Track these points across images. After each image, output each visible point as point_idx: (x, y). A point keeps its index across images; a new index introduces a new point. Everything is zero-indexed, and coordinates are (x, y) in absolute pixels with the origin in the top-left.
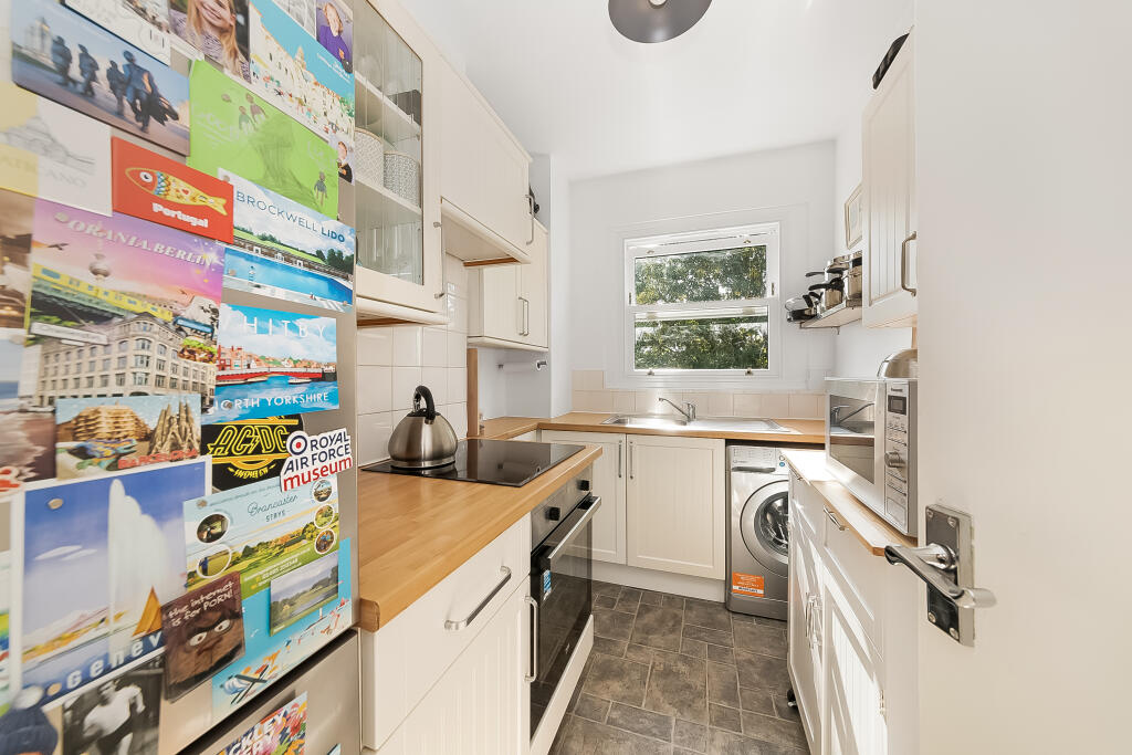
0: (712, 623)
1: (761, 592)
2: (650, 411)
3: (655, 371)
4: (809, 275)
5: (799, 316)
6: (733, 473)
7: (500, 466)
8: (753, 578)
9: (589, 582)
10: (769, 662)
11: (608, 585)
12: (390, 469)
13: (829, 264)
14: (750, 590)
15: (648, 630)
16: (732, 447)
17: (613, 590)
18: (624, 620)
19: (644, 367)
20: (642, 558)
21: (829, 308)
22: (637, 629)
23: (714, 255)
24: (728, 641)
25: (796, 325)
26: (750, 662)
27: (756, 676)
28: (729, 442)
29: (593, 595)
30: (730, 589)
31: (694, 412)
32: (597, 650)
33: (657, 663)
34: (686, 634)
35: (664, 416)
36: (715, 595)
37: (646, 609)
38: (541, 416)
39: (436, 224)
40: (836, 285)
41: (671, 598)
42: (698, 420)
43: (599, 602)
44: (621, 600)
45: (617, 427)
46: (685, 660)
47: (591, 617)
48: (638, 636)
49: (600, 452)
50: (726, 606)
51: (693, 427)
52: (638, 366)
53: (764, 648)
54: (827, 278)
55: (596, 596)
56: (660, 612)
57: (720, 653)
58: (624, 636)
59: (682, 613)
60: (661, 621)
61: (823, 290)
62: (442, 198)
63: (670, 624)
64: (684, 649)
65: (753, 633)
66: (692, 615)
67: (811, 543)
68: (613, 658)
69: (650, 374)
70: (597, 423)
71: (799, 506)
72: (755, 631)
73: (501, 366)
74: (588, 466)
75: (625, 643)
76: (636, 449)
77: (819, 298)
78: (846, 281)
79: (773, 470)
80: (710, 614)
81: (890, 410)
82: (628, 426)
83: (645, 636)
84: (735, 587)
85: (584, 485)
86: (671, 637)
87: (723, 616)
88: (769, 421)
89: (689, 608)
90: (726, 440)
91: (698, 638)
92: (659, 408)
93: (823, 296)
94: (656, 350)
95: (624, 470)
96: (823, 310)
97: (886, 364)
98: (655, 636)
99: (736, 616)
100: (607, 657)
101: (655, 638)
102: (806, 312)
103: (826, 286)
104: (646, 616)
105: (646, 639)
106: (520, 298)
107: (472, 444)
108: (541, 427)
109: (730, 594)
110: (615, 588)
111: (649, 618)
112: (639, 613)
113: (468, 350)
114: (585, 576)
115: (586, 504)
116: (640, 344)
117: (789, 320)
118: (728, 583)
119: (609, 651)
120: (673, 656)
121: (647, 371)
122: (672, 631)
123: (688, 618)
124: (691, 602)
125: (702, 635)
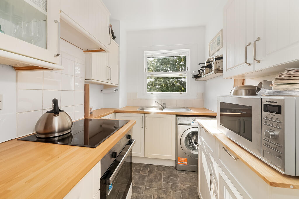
0: (172, 175)
1: (186, 163)
2: (152, 105)
3: (153, 93)
4: (199, 64)
5: (196, 77)
6: (178, 125)
7: (101, 126)
8: (184, 159)
9: (131, 163)
10: (191, 189)
11: (138, 164)
12: (36, 139)
13: (206, 60)
14: (183, 162)
15: (151, 181)
16: (178, 117)
17: (140, 166)
18: (143, 178)
19: (150, 91)
20: (149, 154)
21: (206, 74)
22: (148, 181)
23: (171, 58)
24: (177, 182)
25: (194, 79)
26: (185, 189)
27: (187, 195)
28: (177, 116)
29: (132, 168)
30: (177, 163)
31: (165, 105)
32: (134, 193)
33: (155, 195)
34: (164, 181)
35: (156, 107)
36: (172, 164)
37: (151, 172)
38: (116, 108)
39: (56, 21)
40: (209, 66)
41: (159, 167)
42: (167, 108)
43: (135, 171)
44: (142, 169)
45: (141, 111)
46: (165, 192)
47: (132, 183)
48: (148, 184)
49: (135, 122)
50: (175, 168)
51: (165, 111)
52: (148, 91)
53: (188, 183)
54: (206, 65)
55: (133, 169)
56: (155, 173)
57: (175, 187)
58: (143, 184)
59: (162, 172)
60: (156, 176)
61: (205, 68)
62: (60, 11)
63: (159, 177)
64: (164, 188)
65: (184, 177)
66: (165, 173)
67: (210, 155)
68: (140, 195)
69: (152, 94)
70: (135, 110)
71: (203, 139)
72: (185, 176)
73: (102, 91)
74: (131, 129)
75: (144, 187)
76: (148, 119)
77: (203, 71)
78: (213, 65)
79: (190, 124)
80: (171, 171)
81: (264, 111)
82: (145, 111)
83: (150, 183)
84: (179, 162)
85: (129, 136)
86: (159, 182)
87: (175, 172)
88: (187, 108)
89: (164, 170)
90: (176, 115)
91: (168, 182)
92: (154, 104)
93: (205, 71)
94: (152, 87)
95: (144, 126)
96: (204, 75)
97: (233, 91)
98: (154, 183)
99: (179, 171)
100: (137, 195)
101: (154, 184)
102: (198, 75)
103: (206, 67)
104: (151, 175)
105: (151, 185)
106: (108, 67)
107: (86, 121)
108: (115, 112)
109: (177, 165)
110: (140, 165)
111: (152, 176)
112: (148, 174)
113: (85, 85)
114: (129, 161)
115: (130, 143)
116: (149, 85)
117: (193, 78)
118: (176, 161)
119: (138, 192)
120: (160, 191)
121: (151, 93)
122: (159, 180)
123: (165, 174)
124: (165, 167)
125: (169, 180)
